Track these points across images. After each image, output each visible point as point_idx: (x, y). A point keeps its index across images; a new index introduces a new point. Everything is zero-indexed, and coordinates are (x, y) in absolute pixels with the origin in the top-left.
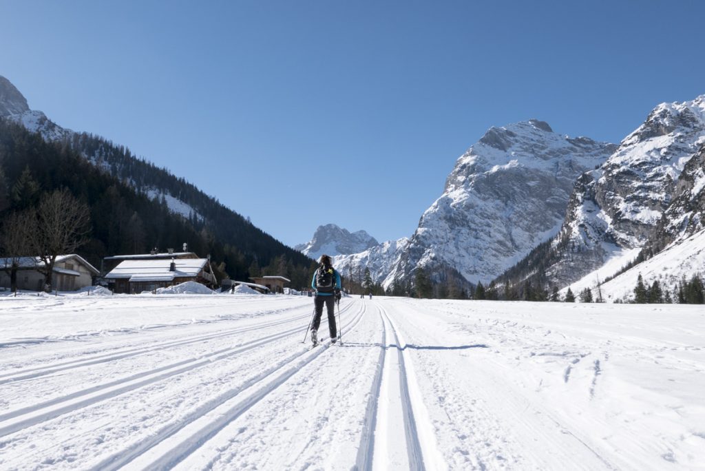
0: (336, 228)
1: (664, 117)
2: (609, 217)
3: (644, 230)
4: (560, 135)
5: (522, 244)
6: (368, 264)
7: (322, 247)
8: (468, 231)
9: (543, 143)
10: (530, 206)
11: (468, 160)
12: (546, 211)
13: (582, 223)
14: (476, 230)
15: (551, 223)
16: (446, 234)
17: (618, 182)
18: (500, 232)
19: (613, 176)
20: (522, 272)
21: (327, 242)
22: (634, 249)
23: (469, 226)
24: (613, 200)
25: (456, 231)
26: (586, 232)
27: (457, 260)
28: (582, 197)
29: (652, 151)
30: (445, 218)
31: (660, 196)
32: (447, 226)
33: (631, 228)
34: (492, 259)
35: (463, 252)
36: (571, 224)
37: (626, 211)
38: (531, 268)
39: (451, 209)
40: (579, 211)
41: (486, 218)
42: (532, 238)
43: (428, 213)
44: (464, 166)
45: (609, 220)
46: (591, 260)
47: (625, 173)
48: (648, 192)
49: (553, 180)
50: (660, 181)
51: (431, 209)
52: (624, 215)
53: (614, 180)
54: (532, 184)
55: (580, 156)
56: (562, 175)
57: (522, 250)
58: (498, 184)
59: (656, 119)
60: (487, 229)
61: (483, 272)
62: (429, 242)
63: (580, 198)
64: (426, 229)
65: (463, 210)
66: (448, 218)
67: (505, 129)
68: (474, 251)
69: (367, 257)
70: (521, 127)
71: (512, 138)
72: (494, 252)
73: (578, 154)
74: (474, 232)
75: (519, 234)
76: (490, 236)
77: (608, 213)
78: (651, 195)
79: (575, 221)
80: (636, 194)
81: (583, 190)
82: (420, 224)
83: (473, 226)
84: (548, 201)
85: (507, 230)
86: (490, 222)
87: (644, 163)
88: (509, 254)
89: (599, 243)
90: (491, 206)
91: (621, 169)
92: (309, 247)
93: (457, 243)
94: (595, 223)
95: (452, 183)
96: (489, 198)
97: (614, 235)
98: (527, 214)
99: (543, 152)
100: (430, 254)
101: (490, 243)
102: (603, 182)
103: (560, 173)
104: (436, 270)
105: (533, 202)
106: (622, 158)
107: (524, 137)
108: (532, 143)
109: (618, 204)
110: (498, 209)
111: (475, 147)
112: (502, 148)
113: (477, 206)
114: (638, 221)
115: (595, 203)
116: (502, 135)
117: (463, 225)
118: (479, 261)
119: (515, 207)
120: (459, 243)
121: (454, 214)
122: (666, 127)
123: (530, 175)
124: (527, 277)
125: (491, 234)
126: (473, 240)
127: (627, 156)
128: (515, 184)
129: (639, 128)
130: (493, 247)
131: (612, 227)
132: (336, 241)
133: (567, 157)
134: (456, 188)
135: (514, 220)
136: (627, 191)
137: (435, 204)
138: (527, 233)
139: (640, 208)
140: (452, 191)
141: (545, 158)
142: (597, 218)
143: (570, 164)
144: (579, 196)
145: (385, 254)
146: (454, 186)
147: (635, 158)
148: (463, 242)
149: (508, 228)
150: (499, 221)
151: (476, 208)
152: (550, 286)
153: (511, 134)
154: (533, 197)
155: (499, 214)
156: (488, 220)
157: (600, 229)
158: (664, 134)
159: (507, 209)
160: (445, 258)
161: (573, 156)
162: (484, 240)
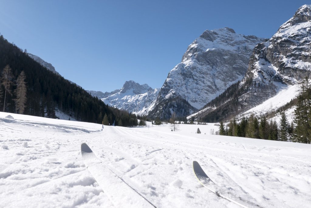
0: (134, 82)
1: (306, 12)
2: (276, 67)
3: (301, 73)
4: (240, 35)
5: (221, 88)
6: (147, 99)
7: (127, 91)
8: (193, 80)
9: (232, 38)
10: (225, 69)
11: (194, 46)
12: (233, 71)
13: (259, 70)
14: (197, 80)
15: (235, 78)
16: (181, 82)
17: (281, 47)
18: (209, 81)
19: (278, 43)
20: (222, 100)
21: (129, 89)
22: (295, 85)
23: (193, 78)
24: (278, 57)
25: (186, 80)
26: (263, 75)
27: (186, 95)
28: (258, 57)
29: (301, 29)
30: (181, 74)
31: (309, 53)
32: (182, 78)
33: (292, 72)
34: (205, 95)
35: (189, 91)
36: (253, 71)
37: (288, 63)
38: (228, 97)
39: (184, 69)
40: (257, 64)
41: (202, 74)
42: (225, 85)
43: (173, 71)
44: (192, 49)
45: (276, 69)
46: (268, 91)
47: (285, 41)
48: (301, 51)
49: (237, 56)
50: (308, 45)
51: (174, 69)
52: (286, 65)
53: (278, 45)
54: (226, 57)
55: (250, 44)
56: (241, 53)
57: (220, 91)
58: (209, 57)
59: (301, 13)
60: (203, 79)
61: (200, 102)
62: (172, 85)
63: (257, 57)
64: (171, 79)
65: (190, 70)
66: (183, 74)
67: (213, 31)
68: (195, 90)
69: (146, 96)
70: (221, 31)
71: (216, 35)
72: (206, 91)
73: (249, 43)
74: (196, 81)
75: (219, 83)
76: (204, 83)
77: (275, 65)
78: (303, 53)
79: (255, 69)
80: (293, 53)
81: (259, 52)
82: (168, 76)
83: (195, 78)
84: (234, 66)
85: (213, 80)
86: (204, 76)
87: (297, 36)
88: (213, 92)
89: (271, 82)
90: (205, 68)
91: (283, 39)
92: (121, 91)
93: (187, 87)
94: (268, 70)
95: (186, 57)
96: (204, 64)
97: (281, 77)
98: (223, 72)
99: (232, 42)
100: (172, 92)
101: (204, 87)
102: (271, 47)
103: (240, 52)
104: (175, 99)
105: (227, 67)
106: (283, 34)
107: (222, 35)
108: (226, 38)
109: (281, 59)
110: (208, 70)
111: (197, 39)
112: (211, 40)
113: (198, 68)
114: (296, 68)
115: (266, 60)
116: (211, 34)
117: (190, 77)
118: (198, 96)
119: (217, 69)
120: (188, 86)
121: (186, 71)
122: (308, 17)
123: (225, 53)
124: (226, 103)
125: (205, 82)
126: (195, 85)
127: (286, 33)
128: (218, 57)
129: (291, 19)
130: (205, 88)
131: (279, 72)
132: (133, 89)
133: (244, 45)
134: (187, 60)
135: (216, 75)
136: (287, 52)
137: (176, 66)
138: (223, 82)
139: (296, 61)
140: (185, 61)
141: (232, 45)
142: (269, 68)
143: (246, 48)
144: (257, 56)
145: (155, 94)
146: (186, 58)
147: (291, 33)
148: (190, 86)
149: (214, 79)
150: (209, 76)
151: (197, 69)
152: (241, 107)
153: (216, 34)
154: (226, 64)
155: (209, 72)
156: (203, 75)
157: (271, 74)
158: (307, 21)
159: (213, 70)
160: (180, 94)
161: (246, 44)
162: (201, 85)
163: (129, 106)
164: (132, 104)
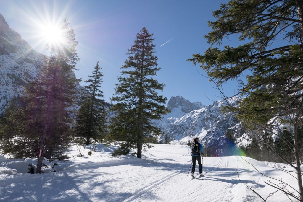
0: (182, 98)
21: (176, 106)
132: (182, 106)
163: (177, 128)
164: (182, 124)
